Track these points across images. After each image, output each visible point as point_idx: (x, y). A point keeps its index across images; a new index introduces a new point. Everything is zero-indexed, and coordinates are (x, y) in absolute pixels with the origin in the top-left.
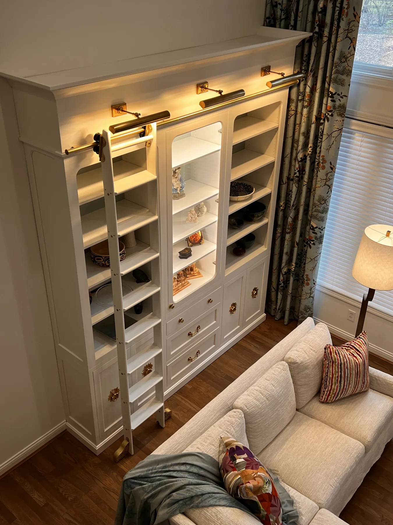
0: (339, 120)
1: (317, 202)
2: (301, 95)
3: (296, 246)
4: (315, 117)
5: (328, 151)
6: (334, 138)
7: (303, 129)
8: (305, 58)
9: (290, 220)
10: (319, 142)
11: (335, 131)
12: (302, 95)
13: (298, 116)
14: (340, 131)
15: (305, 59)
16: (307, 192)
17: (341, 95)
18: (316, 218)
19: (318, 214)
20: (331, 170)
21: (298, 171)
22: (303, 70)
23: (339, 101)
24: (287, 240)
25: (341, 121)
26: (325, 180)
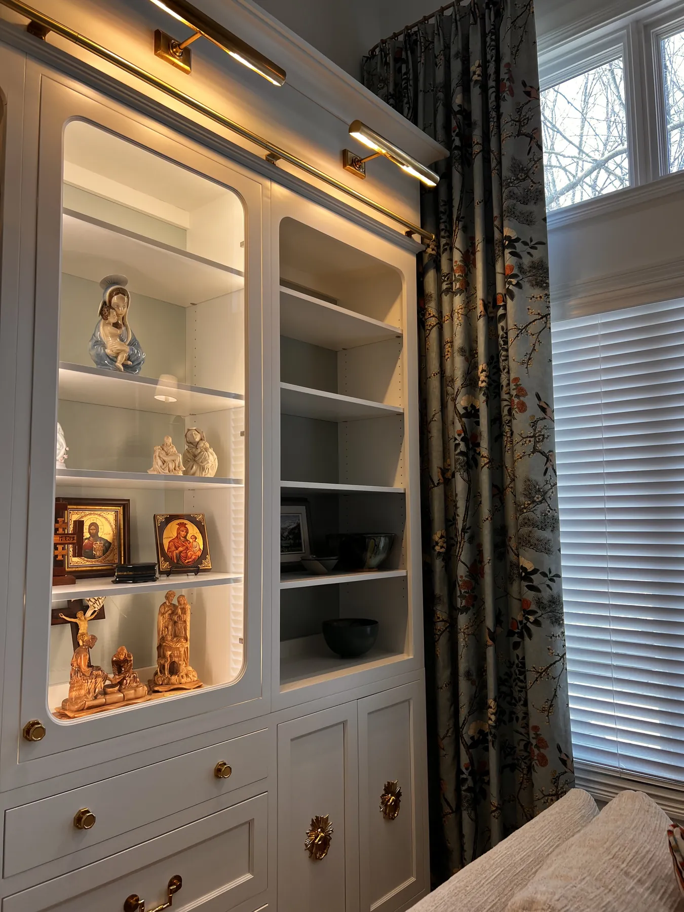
0: (538, 296)
1: (522, 499)
2: (446, 279)
3: (490, 642)
4: (481, 302)
5: (527, 368)
6: (534, 336)
7: (459, 341)
8: (444, 207)
9: (462, 571)
10: (503, 358)
11: (534, 321)
12: (448, 279)
13: (446, 325)
14: (544, 319)
15: (442, 209)
16: (493, 496)
17: (533, 243)
18: (526, 542)
19: (530, 532)
20: (542, 415)
21: (462, 440)
22: (443, 230)
23: (529, 256)
24: (464, 633)
25: (543, 297)
26: (532, 439)
